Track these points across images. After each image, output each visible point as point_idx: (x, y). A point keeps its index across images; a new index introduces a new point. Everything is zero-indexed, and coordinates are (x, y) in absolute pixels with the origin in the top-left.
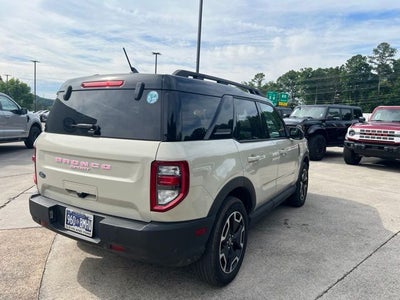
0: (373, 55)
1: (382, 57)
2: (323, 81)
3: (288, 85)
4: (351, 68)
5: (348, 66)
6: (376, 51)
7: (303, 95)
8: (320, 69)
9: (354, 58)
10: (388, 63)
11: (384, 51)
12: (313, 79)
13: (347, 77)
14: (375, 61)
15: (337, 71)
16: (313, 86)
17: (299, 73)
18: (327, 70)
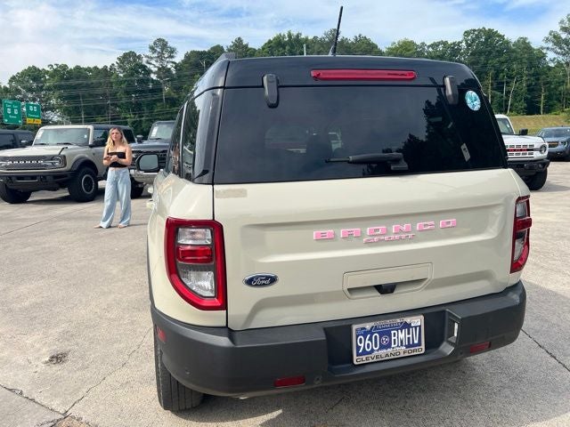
0: (149, 54)
1: (160, 57)
2: (88, 86)
3: (30, 90)
4: (124, 70)
5: (120, 67)
6: (152, 49)
7: (60, 107)
8: (78, 68)
9: (125, 55)
10: (169, 66)
11: (162, 50)
12: (72, 82)
13: (121, 82)
14: (153, 62)
15: (106, 72)
16: (74, 93)
17: (47, 72)
18: (89, 69)
